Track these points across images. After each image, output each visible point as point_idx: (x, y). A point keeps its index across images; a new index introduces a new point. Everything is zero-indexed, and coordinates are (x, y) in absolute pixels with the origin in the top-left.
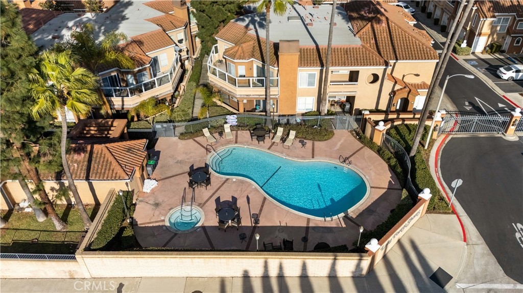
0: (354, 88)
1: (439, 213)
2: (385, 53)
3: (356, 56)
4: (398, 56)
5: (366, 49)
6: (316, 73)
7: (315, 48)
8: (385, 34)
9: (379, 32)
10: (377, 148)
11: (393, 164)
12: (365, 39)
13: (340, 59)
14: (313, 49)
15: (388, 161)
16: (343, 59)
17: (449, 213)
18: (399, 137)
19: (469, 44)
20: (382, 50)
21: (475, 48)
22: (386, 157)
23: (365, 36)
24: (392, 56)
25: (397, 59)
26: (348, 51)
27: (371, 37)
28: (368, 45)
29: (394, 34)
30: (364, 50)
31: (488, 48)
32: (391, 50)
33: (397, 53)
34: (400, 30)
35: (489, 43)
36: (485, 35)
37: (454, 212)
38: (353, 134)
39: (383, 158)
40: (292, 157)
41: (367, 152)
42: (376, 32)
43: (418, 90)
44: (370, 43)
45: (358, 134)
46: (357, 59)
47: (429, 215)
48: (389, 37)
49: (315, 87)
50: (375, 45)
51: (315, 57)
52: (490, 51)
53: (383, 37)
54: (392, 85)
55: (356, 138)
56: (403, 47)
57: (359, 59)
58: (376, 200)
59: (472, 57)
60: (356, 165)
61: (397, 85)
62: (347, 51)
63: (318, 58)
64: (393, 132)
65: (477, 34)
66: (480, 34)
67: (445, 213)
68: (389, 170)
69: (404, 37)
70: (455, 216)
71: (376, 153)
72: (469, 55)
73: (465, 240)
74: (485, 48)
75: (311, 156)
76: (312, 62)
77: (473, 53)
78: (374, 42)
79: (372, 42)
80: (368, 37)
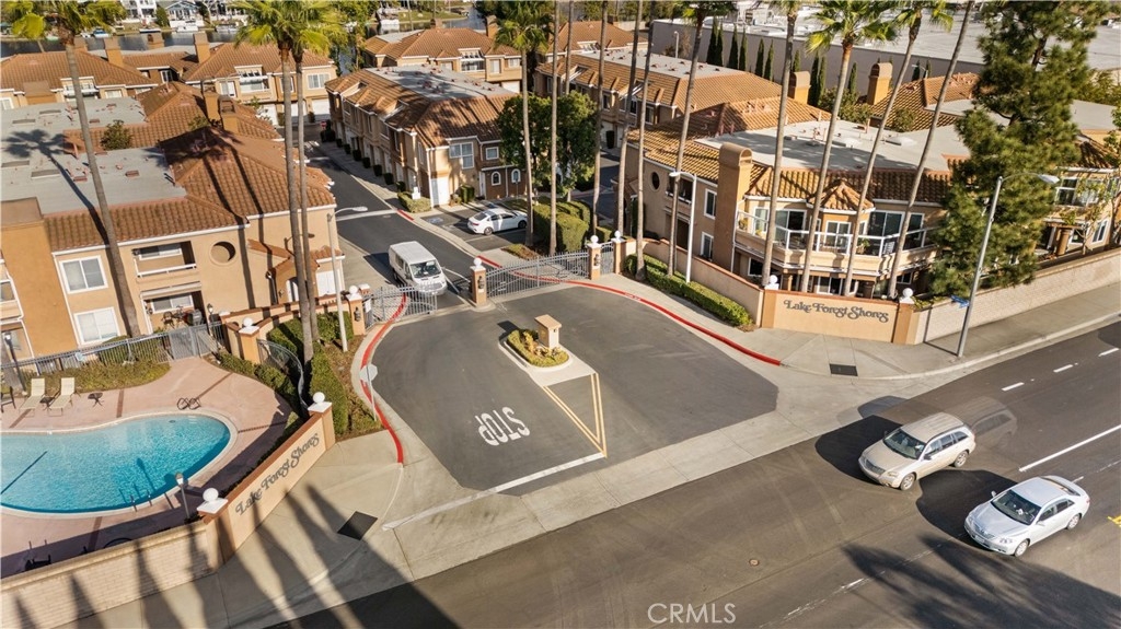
0: (191, 274)
1: (360, 434)
2: (238, 206)
3: (177, 217)
4: (262, 207)
5: (196, 202)
6: (98, 257)
7: (88, 213)
8: (233, 176)
9: (221, 173)
10: (253, 369)
11: (279, 385)
12: (195, 189)
13: (145, 225)
14: (83, 216)
15: (271, 383)
16: (152, 225)
17: (376, 431)
18: (286, 339)
19: (425, 193)
20: (230, 202)
21: (436, 197)
22: (269, 379)
23: (194, 184)
24: (251, 208)
25: (261, 212)
26: (161, 209)
27: (206, 183)
28: (203, 196)
29: (251, 174)
30: (193, 204)
31: (456, 196)
32: (248, 200)
33: (260, 202)
34: (260, 167)
35: (456, 188)
36: (443, 174)
37: (386, 426)
38: (209, 360)
39: (265, 382)
40: (69, 427)
41: (238, 380)
42: (216, 174)
43: (318, 261)
44: (206, 193)
45: (217, 356)
46: (180, 221)
47: (343, 444)
48: (241, 179)
49: (106, 286)
50: (216, 195)
51: (88, 228)
52: (460, 199)
53: (230, 180)
54: (266, 259)
55: (215, 364)
56: (269, 193)
57: (184, 220)
58: (247, 449)
59: (435, 212)
60: (212, 406)
61: (274, 256)
62: (157, 211)
63: (96, 231)
64: (278, 334)
65: (429, 174)
66: (435, 175)
67: (371, 432)
68: (276, 397)
69: (269, 176)
70: (387, 431)
71: (252, 377)
72: (430, 209)
73: (401, 459)
74: (452, 196)
75: (115, 414)
76: (83, 238)
77: (437, 207)
78: (214, 190)
79: (209, 191)
80: (200, 184)
